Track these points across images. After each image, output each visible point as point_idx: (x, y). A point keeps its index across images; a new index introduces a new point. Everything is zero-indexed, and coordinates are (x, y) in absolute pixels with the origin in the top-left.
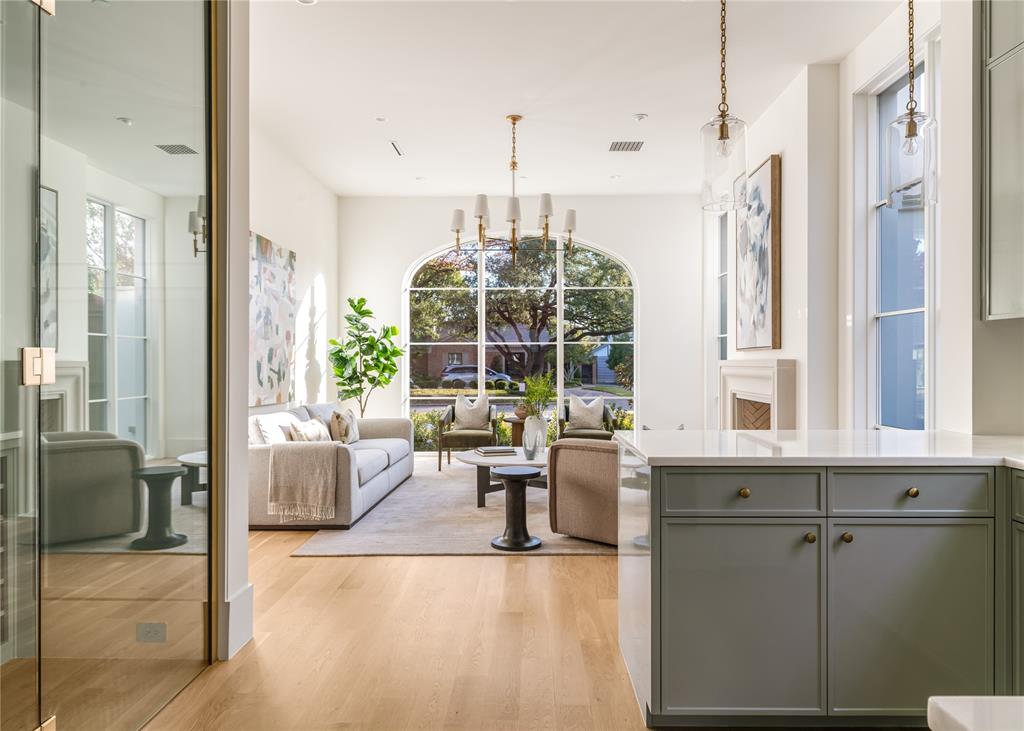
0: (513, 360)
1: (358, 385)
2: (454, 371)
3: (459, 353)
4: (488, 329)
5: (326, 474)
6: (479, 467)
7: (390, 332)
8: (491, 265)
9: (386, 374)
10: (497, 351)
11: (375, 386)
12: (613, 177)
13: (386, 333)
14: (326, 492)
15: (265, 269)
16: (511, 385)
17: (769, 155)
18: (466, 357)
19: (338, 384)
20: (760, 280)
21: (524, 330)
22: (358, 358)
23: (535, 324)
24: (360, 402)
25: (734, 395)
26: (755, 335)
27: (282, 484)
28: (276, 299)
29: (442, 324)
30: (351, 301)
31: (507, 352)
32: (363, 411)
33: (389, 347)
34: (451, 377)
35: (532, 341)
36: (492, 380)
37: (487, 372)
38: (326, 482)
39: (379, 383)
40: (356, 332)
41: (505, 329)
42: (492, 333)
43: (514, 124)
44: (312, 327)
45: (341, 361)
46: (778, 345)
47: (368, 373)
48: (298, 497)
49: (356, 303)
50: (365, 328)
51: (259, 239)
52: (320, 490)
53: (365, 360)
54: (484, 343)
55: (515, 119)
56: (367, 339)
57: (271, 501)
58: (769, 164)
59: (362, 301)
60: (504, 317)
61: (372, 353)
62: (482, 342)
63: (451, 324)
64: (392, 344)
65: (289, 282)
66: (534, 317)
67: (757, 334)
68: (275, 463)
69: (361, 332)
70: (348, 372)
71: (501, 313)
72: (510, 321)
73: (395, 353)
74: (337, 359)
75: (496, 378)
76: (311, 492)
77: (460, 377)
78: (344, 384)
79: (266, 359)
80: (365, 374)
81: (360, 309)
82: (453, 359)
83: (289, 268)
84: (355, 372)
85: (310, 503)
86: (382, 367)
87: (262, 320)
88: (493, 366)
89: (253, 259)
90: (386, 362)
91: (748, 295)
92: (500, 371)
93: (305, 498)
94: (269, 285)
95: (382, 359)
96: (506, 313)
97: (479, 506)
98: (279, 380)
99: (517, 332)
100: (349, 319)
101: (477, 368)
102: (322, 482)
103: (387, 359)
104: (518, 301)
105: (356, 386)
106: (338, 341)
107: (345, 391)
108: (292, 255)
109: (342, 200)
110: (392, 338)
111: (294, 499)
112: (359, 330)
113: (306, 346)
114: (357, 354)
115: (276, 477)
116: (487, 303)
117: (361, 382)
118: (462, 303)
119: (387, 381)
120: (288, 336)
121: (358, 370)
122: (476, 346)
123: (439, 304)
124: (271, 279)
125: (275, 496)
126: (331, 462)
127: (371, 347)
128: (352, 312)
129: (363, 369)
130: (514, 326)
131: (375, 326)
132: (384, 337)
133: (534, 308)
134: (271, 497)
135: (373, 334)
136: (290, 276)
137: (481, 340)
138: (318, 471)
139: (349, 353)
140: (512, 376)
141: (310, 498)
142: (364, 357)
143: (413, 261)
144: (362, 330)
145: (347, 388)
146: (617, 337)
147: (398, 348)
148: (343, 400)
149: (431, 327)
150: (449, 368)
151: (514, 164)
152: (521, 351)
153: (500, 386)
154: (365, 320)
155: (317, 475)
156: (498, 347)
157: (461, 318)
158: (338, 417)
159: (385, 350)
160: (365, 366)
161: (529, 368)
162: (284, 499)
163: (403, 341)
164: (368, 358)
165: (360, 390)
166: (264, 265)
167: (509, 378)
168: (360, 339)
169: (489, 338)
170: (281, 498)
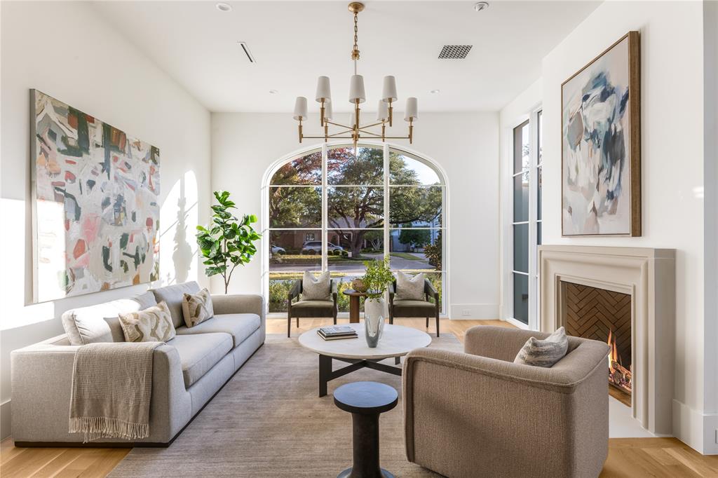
0: (344, 238)
1: (223, 264)
2: (309, 244)
3: (313, 233)
4: (329, 219)
5: (139, 385)
6: (321, 356)
7: (250, 220)
8: (331, 181)
9: (246, 255)
10: (334, 232)
11: (237, 263)
12: (433, 92)
13: (247, 220)
14: (139, 406)
15: (116, 159)
16: (343, 253)
17: (627, 32)
18: (316, 236)
19: (205, 263)
20: (607, 166)
21: (351, 221)
22: (223, 241)
23: (357, 216)
24: (225, 277)
25: (558, 277)
26: (597, 222)
27: (86, 396)
28: (133, 188)
29: (303, 217)
30: (216, 194)
31: (341, 233)
32: (227, 285)
33: (249, 233)
34: (307, 248)
35: (356, 227)
36: (332, 250)
37: (329, 245)
38: (138, 395)
39: (241, 261)
40: (221, 220)
41: (340, 220)
42: (332, 222)
43: (356, 13)
44: (182, 216)
45: (206, 244)
46: (638, 232)
47: (231, 253)
48: (106, 411)
49: (220, 195)
50: (228, 216)
51: (107, 129)
52: (131, 404)
53: (229, 243)
54: (327, 229)
55: (357, 7)
56: (230, 226)
57: (72, 417)
58: (626, 42)
59: (226, 194)
60: (339, 213)
61: (234, 237)
62: (325, 227)
63: (307, 217)
64: (252, 230)
65: (151, 174)
66: (357, 212)
67: (599, 220)
68: (78, 371)
69: (225, 220)
70: (213, 252)
71: (337, 210)
72: (343, 215)
73: (254, 237)
74: (203, 242)
75: (334, 249)
76: (121, 406)
77: (313, 248)
78: (210, 263)
79: (117, 244)
80: (228, 255)
81: (225, 202)
82: (309, 237)
83: (151, 161)
84: (219, 252)
85: (120, 419)
86: (243, 248)
87: (111, 207)
88: (332, 241)
89: (97, 146)
90: (246, 244)
91: (583, 182)
92: (337, 245)
93: (113, 413)
94: (121, 173)
95: (243, 242)
96: (340, 211)
97: (321, 396)
98: (137, 263)
99: (347, 221)
100: (214, 208)
101: (321, 243)
102: (134, 395)
103: (247, 242)
104: (348, 203)
105: (220, 264)
106: (204, 227)
107: (212, 268)
108: (154, 151)
109: (213, 115)
110: (251, 225)
111: (102, 413)
112: (223, 218)
113: (173, 232)
114: (221, 238)
115: (79, 389)
116: (328, 204)
117: (225, 261)
118: (314, 204)
119: (247, 260)
120: (149, 222)
121: (223, 251)
122: (321, 231)
123: (301, 205)
124: (126, 168)
125: (78, 411)
126: (145, 370)
127: (234, 232)
128: (217, 203)
129: (227, 250)
130: (345, 217)
131: (237, 215)
132: (245, 224)
133: (358, 207)
134: (73, 413)
135: (235, 222)
136: (152, 169)
137: (324, 226)
138: (130, 381)
139: (215, 237)
140: (344, 247)
141: (120, 413)
142: (228, 241)
143: (270, 163)
144: (225, 218)
145: (214, 265)
146: (406, 224)
147: (257, 233)
148: (209, 276)
149: (296, 218)
150: (307, 243)
151: (356, 54)
152: (349, 232)
153: (337, 253)
154: (228, 210)
155: (128, 386)
156: (336, 231)
157: (313, 213)
158: (189, 298)
159: (245, 234)
160: (229, 248)
161: (354, 244)
162: (89, 415)
163: (263, 227)
164: (232, 241)
165: (224, 267)
166: (113, 154)
167: (341, 248)
168: (224, 225)
169: (330, 225)
170: (86, 412)
